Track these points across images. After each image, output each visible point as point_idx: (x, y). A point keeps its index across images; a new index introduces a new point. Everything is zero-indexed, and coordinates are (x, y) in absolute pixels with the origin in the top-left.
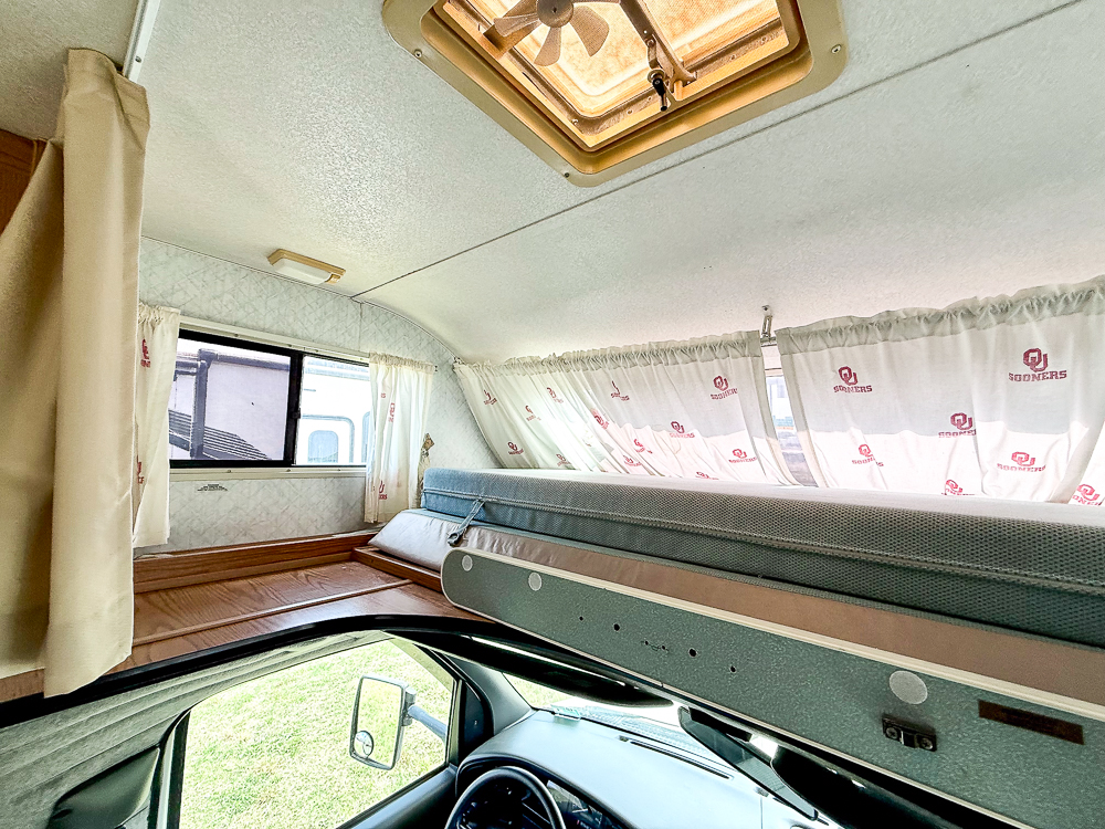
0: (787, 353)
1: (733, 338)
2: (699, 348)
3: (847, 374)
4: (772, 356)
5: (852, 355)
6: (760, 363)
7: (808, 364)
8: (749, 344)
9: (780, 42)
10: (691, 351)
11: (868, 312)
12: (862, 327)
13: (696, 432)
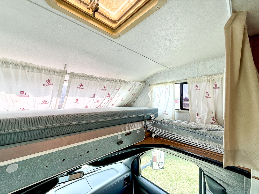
0: (71, 78)
1: (57, 70)
2: (46, 70)
3: (81, 85)
4: (67, 78)
5: (83, 82)
6: (63, 78)
7: (74, 81)
8: (62, 73)
9: (114, 26)
10: (42, 70)
11: (89, 74)
12: (87, 77)
13: (30, 95)
